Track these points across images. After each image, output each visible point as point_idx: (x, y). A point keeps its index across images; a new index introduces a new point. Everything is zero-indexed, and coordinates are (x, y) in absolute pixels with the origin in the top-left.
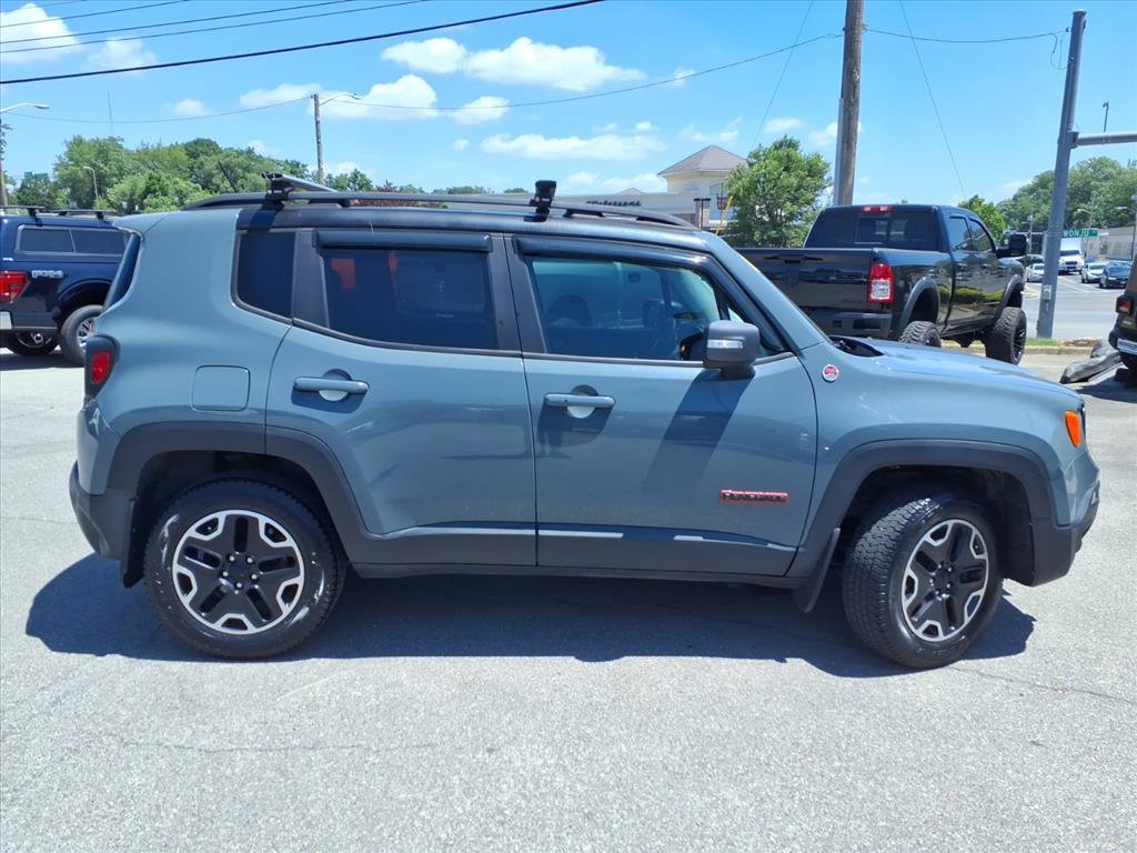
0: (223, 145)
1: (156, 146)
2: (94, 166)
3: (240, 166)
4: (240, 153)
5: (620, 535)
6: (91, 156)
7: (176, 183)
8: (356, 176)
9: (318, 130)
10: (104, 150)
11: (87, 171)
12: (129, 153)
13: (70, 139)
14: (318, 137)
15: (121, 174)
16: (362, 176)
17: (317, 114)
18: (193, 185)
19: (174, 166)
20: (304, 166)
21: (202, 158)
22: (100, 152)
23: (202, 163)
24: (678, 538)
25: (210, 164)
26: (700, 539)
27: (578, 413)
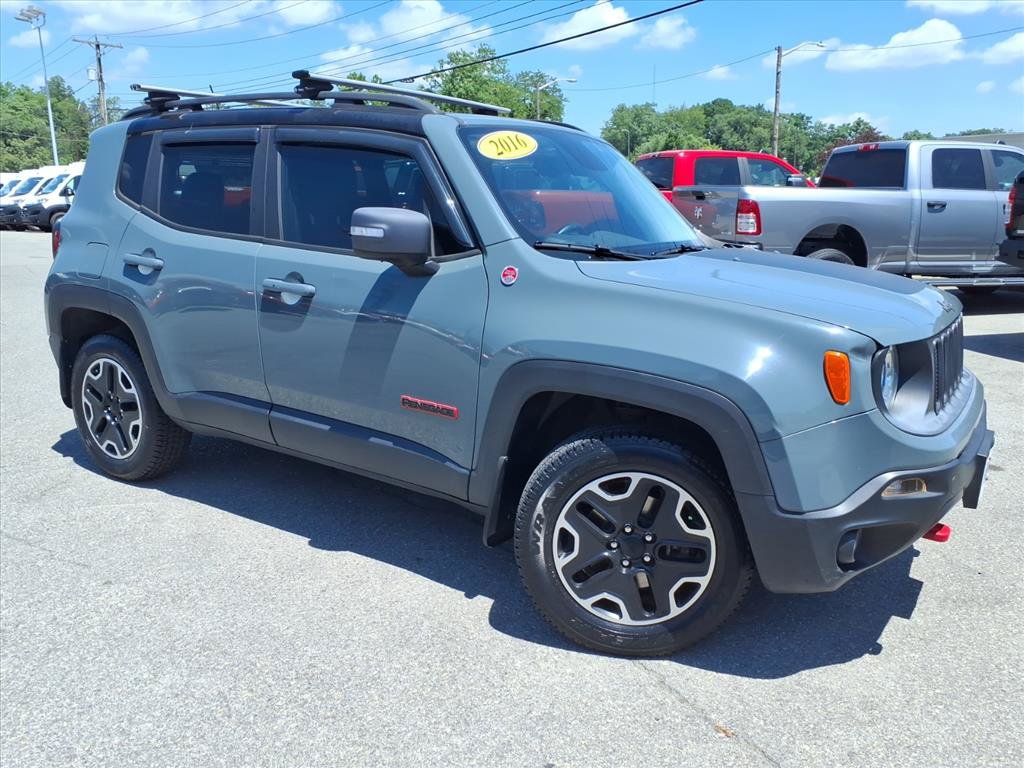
0: (737, 103)
1: (679, 108)
2: (630, 128)
3: (748, 121)
4: (750, 110)
5: (327, 427)
6: (628, 120)
7: (690, 139)
8: (858, 124)
9: (778, 80)
10: (638, 115)
11: (625, 132)
12: (658, 116)
13: (615, 107)
14: (777, 87)
15: (650, 133)
16: (866, 124)
17: (778, 65)
18: (705, 140)
19: (694, 124)
20: (808, 118)
21: (717, 117)
22: (636, 116)
23: (716, 121)
24: (372, 439)
25: (722, 121)
26: (390, 444)
27: (289, 299)
